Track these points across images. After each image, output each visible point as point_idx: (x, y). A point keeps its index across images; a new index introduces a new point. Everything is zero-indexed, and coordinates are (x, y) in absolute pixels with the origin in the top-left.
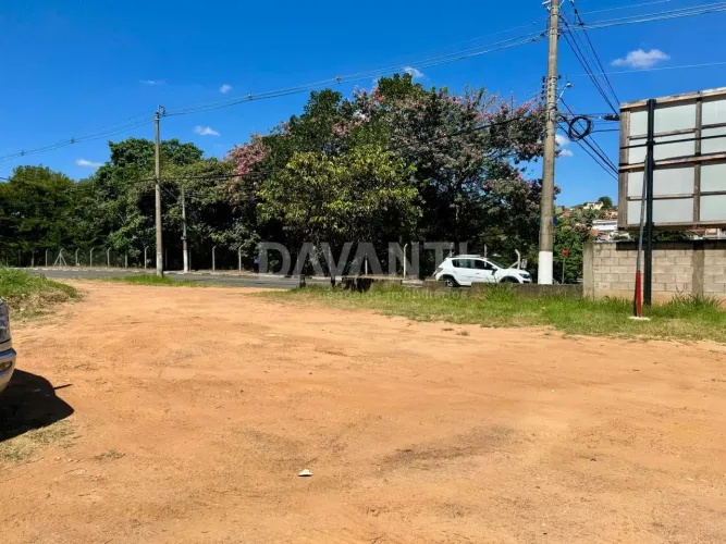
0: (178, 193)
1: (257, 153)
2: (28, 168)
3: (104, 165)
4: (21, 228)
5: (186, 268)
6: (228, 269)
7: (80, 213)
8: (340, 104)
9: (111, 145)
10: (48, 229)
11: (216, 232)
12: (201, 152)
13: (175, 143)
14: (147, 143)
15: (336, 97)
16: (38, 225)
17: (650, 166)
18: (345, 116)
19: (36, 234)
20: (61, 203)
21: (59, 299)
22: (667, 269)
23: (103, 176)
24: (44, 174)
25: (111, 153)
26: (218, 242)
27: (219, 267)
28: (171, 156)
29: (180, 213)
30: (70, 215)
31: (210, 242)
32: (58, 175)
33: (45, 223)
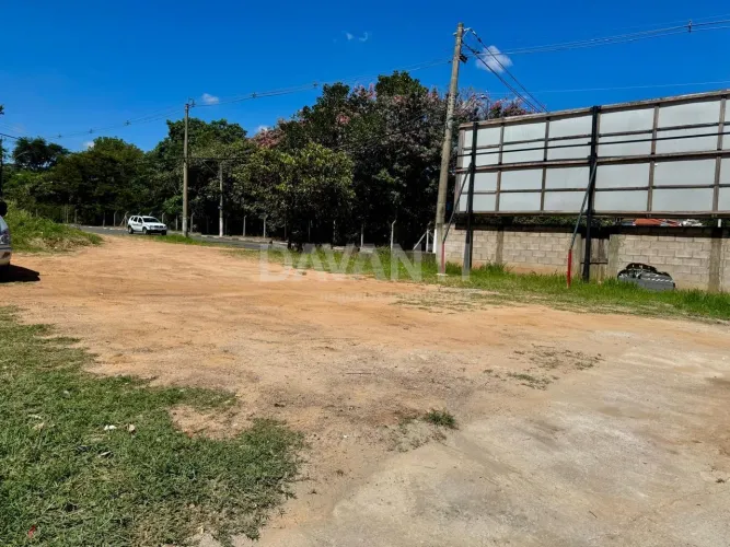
0: (217, 169)
1: (275, 137)
2: (106, 139)
3: (163, 140)
4: (95, 193)
5: (221, 233)
6: (255, 235)
7: (143, 181)
8: (349, 96)
9: (169, 123)
10: (116, 194)
11: (248, 204)
12: (245, 132)
13: (223, 123)
14: (199, 122)
15: (344, 90)
16: (110, 190)
17: (473, 169)
18: (352, 107)
19: (108, 198)
20: (130, 172)
21: (83, 244)
22: (482, 244)
23: (162, 150)
24: (118, 145)
25: (169, 130)
26: (249, 212)
27: (248, 234)
28: (218, 135)
29: (218, 185)
30: (136, 182)
31: (243, 212)
32: (131, 147)
33: (115, 189)
